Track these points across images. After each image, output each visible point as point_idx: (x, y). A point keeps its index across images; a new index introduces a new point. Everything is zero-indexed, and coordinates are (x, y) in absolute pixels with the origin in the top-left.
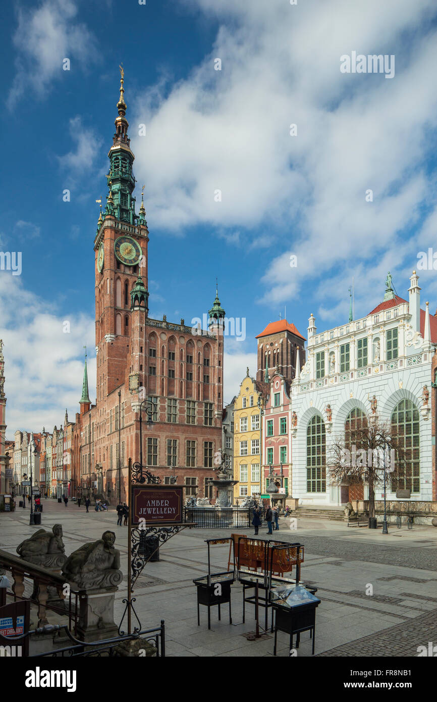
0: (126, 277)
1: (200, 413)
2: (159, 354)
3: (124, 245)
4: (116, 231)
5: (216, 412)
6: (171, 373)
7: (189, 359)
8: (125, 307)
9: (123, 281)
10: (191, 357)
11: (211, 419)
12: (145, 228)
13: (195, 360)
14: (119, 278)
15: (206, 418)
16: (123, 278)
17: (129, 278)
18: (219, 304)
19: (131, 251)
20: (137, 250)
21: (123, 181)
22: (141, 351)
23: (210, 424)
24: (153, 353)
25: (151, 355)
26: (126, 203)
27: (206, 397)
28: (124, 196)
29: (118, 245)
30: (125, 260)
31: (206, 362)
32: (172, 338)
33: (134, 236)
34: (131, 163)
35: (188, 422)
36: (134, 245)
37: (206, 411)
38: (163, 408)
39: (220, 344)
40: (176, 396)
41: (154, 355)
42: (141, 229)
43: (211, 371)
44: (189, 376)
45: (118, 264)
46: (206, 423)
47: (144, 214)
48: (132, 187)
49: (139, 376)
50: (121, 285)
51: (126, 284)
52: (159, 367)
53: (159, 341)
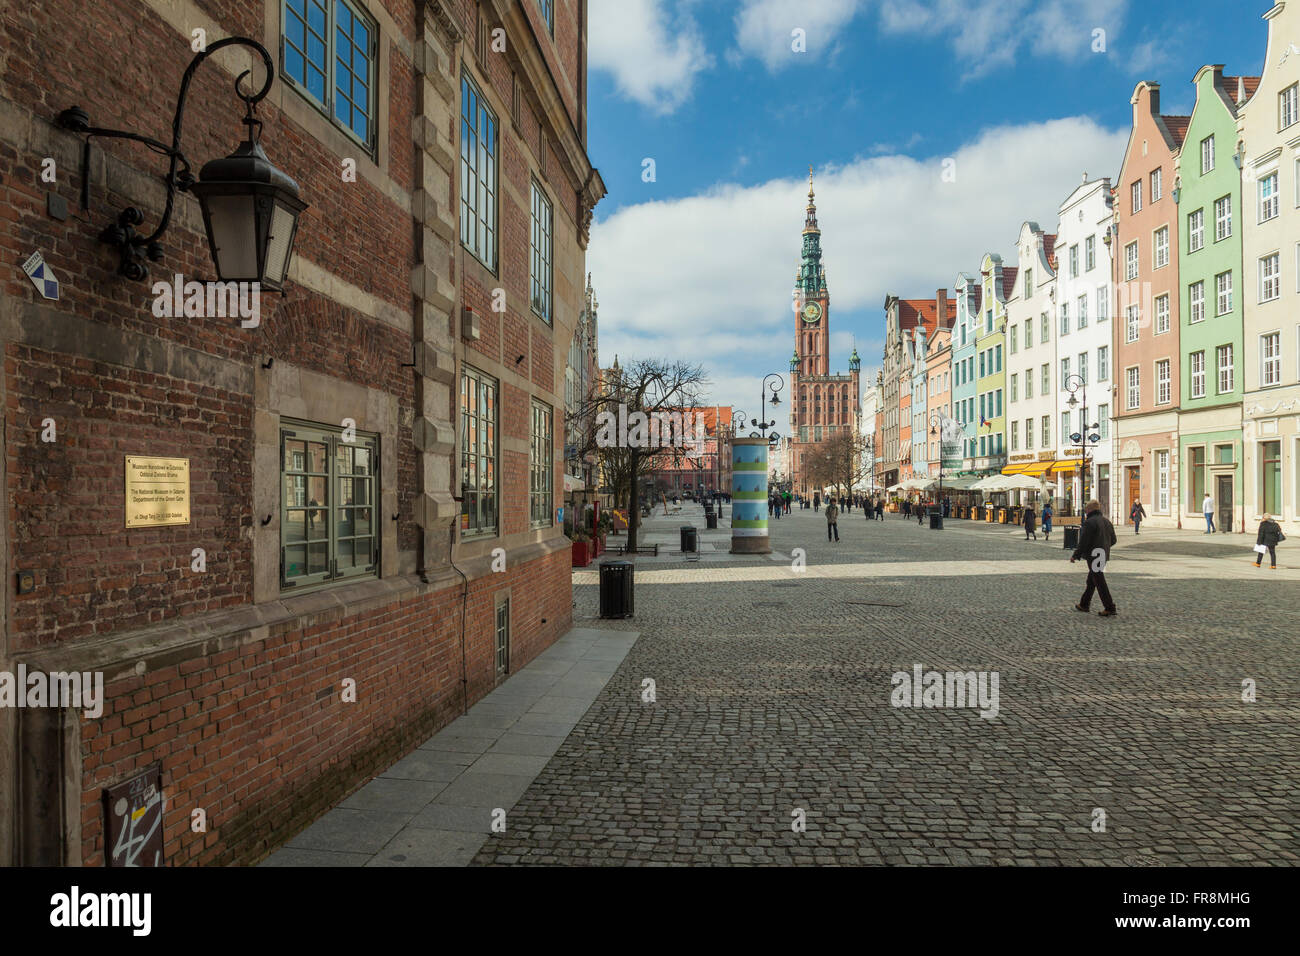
0: (810, 331)
2: (808, 398)
3: (807, 310)
6: (818, 409)
7: (831, 397)
8: (810, 353)
9: (808, 334)
10: (833, 395)
12: (825, 290)
13: (836, 398)
14: (805, 333)
16: (808, 332)
17: (812, 331)
18: (855, 356)
19: (813, 311)
20: (818, 309)
21: (810, 256)
22: (795, 399)
24: (804, 398)
26: (813, 271)
27: (844, 421)
28: (811, 267)
29: (803, 310)
30: (809, 319)
31: (845, 397)
32: (817, 387)
33: (816, 299)
34: (817, 239)
36: (816, 306)
38: (811, 434)
39: (855, 384)
40: (821, 424)
41: (805, 400)
42: (822, 292)
43: (849, 403)
44: (831, 409)
45: (804, 323)
47: (824, 278)
48: (818, 256)
49: (794, 415)
50: (806, 338)
51: (811, 336)
52: (808, 406)
53: (808, 389)
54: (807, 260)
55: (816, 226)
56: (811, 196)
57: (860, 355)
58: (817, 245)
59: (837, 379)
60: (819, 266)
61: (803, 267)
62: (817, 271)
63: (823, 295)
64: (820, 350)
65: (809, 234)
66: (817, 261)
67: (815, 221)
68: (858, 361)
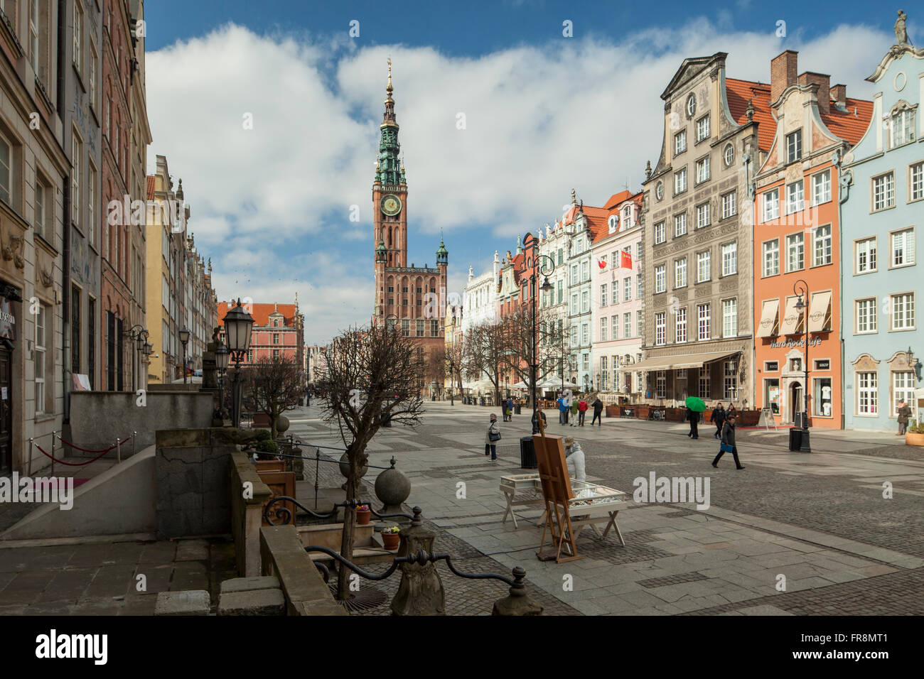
0: (390, 225)
1: (428, 328)
2: (395, 290)
3: (386, 203)
4: (382, 192)
5: (440, 327)
6: (405, 302)
7: (419, 290)
8: (389, 248)
9: (387, 228)
10: (421, 289)
11: (436, 332)
12: (404, 185)
13: (423, 291)
14: (384, 226)
15: (432, 332)
16: (387, 226)
17: (392, 225)
18: (443, 247)
19: (393, 204)
20: (398, 203)
21: (389, 150)
22: (382, 290)
23: (436, 335)
24: (391, 290)
25: (390, 291)
26: (392, 165)
28: (390, 161)
29: (383, 203)
30: (389, 213)
31: (433, 291)
32: (404, 278)
33: (395, 193)
34: (396, 134)
35: (418, 335)
36: (396, 200)
37: (432, 326)
38: (398, 328)
39: (443, 277)
40: (408, 317)
41: (393, 291)
42: (401, 187)
44: (419, 302)
45: (384, 216)
46: (432, 335)
47: (404, 174)
48: (396, 151)
49: (381, 307)
50: (386, 231)
51: (390, 230)
52: (395, 299)
53: (395, 281)
54: (385, 154)
55: (394, 121)
56: (390, 90)
57: (447, 249)
58: (396, 140)
59: (425, 271)
60: (397, 162)
61: (382, 160)
62: (396, 166)
63: (403, 189)
64: (399, 245)
65: (388, 127)
66: (396, 156)
67: (394, 115)
68: (447, 253)
